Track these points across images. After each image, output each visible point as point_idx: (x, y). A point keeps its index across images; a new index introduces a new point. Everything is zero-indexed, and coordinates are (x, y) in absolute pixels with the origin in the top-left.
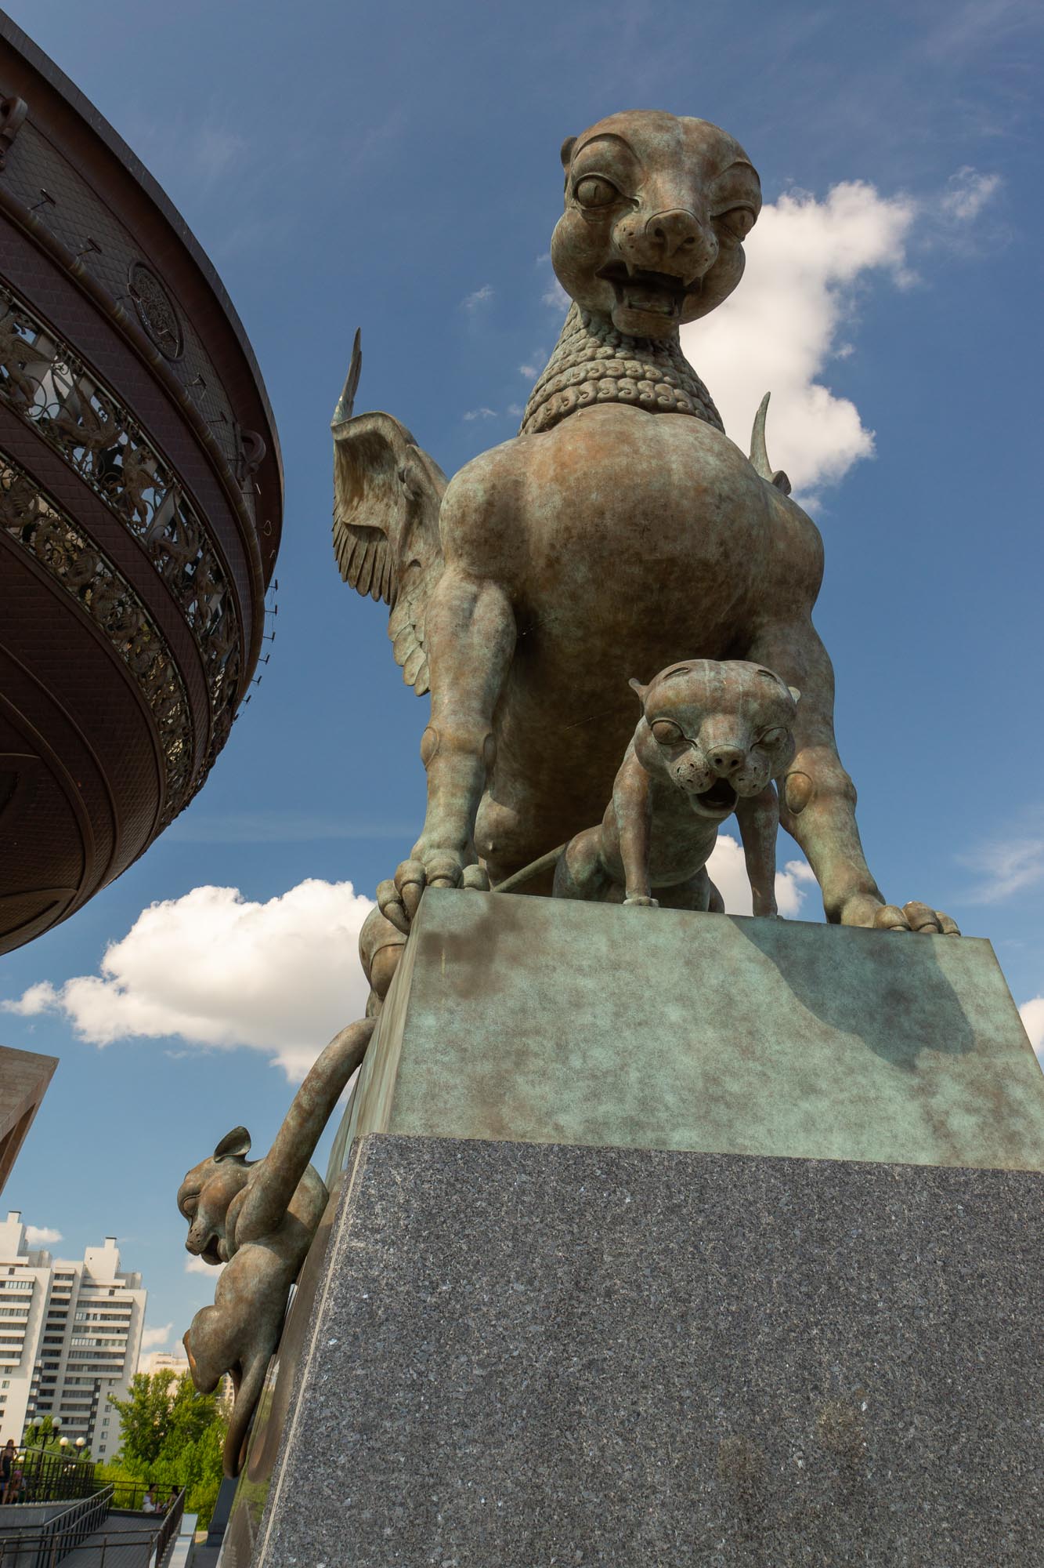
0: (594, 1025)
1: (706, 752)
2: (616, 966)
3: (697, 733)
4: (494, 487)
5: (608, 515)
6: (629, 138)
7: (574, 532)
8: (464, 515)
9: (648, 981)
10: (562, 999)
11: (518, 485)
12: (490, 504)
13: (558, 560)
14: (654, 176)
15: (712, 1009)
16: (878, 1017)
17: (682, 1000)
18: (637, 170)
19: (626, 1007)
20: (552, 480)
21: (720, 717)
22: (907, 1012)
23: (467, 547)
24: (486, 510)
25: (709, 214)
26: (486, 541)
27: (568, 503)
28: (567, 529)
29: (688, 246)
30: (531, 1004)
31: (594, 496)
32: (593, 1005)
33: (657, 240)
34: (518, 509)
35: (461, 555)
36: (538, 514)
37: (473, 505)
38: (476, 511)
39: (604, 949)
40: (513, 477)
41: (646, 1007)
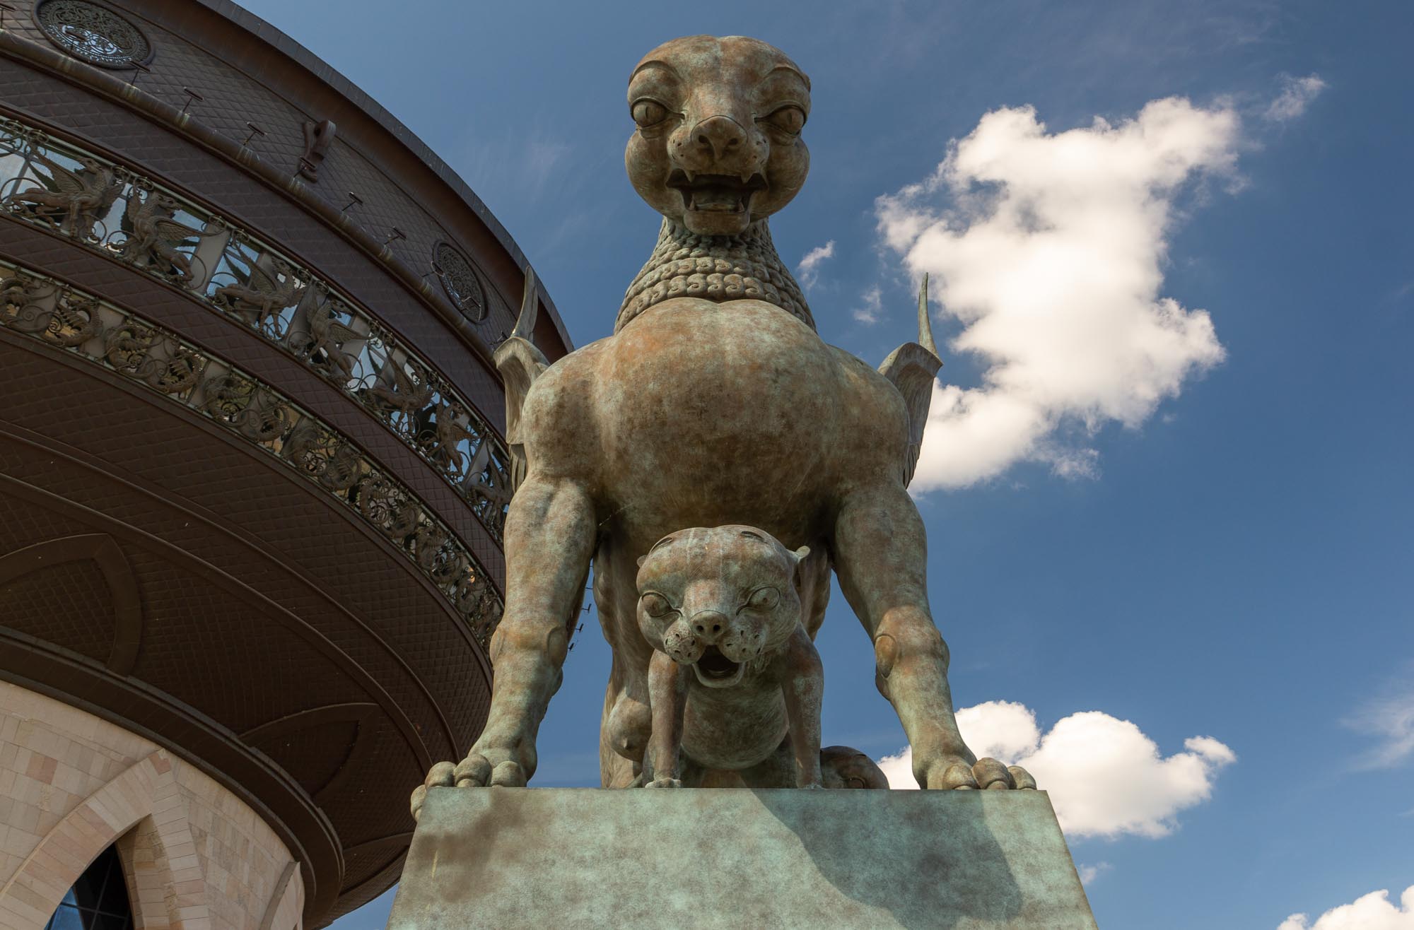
0: (589, 920)
1: (689, 619)
2: (621, 854)
3: (681, 603)
4: (563, 390)
5: (665, 402)
6: (672, 62)
7: (636, 422)
8: (537, 420)
9: (655, 867)
10: (557, 895)
11: (586, 385)
12: (560, 406)
13: (626, 450)
14: (696, 91)
15: (723, 892)
16: (911, 887)
17: (692, 885)
18: (681, 88)
19: (626, 898)
20: (614, 376)
21: (701, 583)
22: (946, 878)
23: (542, 449)
24: (557, 412)
25: (754, 117)
26: (559, 441)
27: (629, 395)
28: (630, 420)
29: (732, 147)
30: (522, 902)
31: (651, 386)
32: (590, 898)
33: (703, 146)
34: (587, 407)
35: (538, 458)
36: (605, 410)
37: (545, 409)
38: (548, 414)
39: (611, 837)
40: (581, 378)
41: (650, 896)
